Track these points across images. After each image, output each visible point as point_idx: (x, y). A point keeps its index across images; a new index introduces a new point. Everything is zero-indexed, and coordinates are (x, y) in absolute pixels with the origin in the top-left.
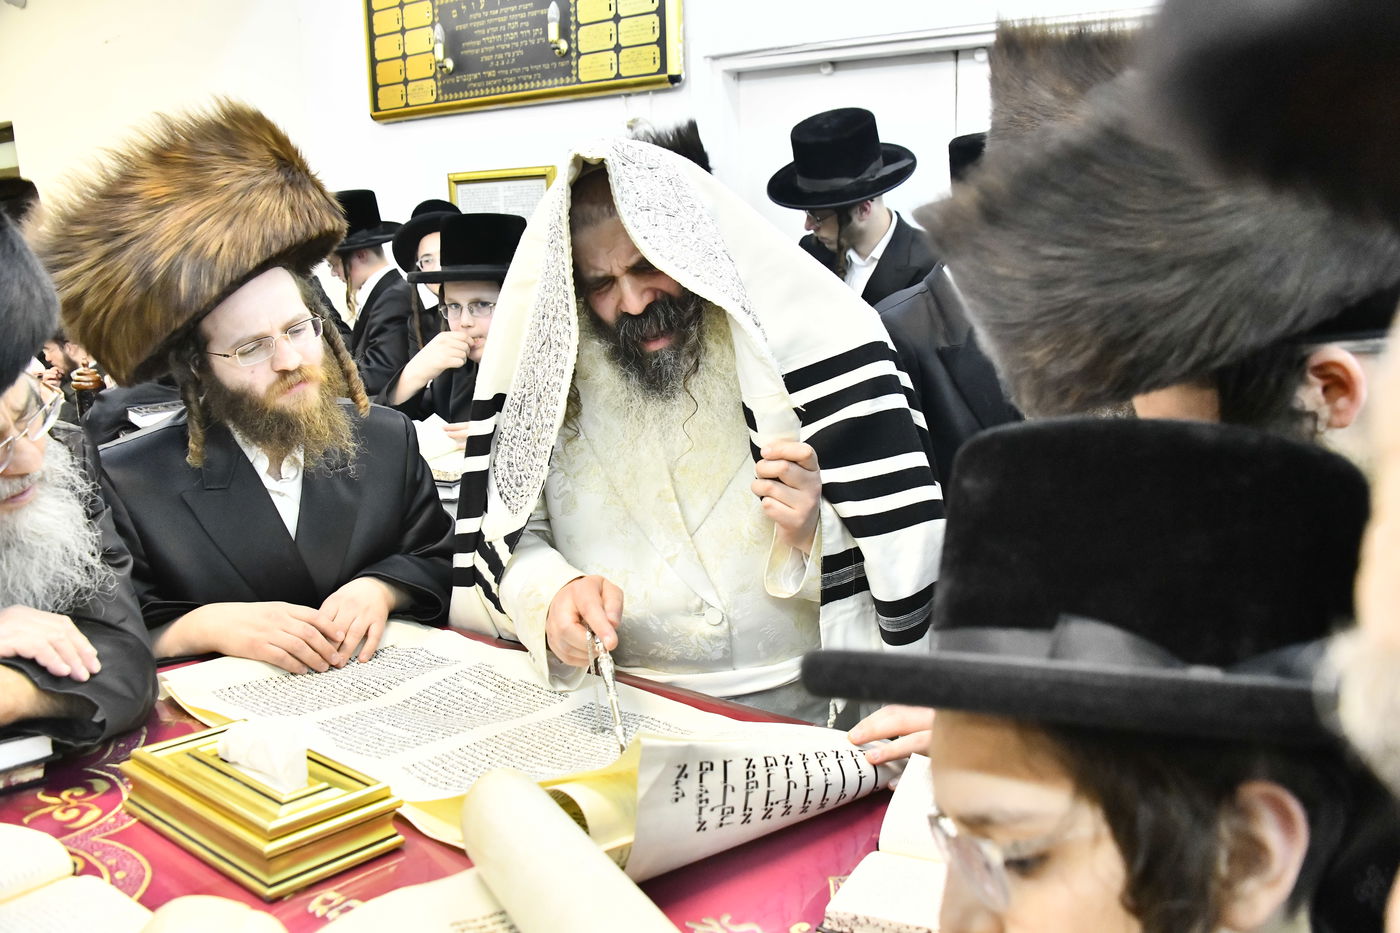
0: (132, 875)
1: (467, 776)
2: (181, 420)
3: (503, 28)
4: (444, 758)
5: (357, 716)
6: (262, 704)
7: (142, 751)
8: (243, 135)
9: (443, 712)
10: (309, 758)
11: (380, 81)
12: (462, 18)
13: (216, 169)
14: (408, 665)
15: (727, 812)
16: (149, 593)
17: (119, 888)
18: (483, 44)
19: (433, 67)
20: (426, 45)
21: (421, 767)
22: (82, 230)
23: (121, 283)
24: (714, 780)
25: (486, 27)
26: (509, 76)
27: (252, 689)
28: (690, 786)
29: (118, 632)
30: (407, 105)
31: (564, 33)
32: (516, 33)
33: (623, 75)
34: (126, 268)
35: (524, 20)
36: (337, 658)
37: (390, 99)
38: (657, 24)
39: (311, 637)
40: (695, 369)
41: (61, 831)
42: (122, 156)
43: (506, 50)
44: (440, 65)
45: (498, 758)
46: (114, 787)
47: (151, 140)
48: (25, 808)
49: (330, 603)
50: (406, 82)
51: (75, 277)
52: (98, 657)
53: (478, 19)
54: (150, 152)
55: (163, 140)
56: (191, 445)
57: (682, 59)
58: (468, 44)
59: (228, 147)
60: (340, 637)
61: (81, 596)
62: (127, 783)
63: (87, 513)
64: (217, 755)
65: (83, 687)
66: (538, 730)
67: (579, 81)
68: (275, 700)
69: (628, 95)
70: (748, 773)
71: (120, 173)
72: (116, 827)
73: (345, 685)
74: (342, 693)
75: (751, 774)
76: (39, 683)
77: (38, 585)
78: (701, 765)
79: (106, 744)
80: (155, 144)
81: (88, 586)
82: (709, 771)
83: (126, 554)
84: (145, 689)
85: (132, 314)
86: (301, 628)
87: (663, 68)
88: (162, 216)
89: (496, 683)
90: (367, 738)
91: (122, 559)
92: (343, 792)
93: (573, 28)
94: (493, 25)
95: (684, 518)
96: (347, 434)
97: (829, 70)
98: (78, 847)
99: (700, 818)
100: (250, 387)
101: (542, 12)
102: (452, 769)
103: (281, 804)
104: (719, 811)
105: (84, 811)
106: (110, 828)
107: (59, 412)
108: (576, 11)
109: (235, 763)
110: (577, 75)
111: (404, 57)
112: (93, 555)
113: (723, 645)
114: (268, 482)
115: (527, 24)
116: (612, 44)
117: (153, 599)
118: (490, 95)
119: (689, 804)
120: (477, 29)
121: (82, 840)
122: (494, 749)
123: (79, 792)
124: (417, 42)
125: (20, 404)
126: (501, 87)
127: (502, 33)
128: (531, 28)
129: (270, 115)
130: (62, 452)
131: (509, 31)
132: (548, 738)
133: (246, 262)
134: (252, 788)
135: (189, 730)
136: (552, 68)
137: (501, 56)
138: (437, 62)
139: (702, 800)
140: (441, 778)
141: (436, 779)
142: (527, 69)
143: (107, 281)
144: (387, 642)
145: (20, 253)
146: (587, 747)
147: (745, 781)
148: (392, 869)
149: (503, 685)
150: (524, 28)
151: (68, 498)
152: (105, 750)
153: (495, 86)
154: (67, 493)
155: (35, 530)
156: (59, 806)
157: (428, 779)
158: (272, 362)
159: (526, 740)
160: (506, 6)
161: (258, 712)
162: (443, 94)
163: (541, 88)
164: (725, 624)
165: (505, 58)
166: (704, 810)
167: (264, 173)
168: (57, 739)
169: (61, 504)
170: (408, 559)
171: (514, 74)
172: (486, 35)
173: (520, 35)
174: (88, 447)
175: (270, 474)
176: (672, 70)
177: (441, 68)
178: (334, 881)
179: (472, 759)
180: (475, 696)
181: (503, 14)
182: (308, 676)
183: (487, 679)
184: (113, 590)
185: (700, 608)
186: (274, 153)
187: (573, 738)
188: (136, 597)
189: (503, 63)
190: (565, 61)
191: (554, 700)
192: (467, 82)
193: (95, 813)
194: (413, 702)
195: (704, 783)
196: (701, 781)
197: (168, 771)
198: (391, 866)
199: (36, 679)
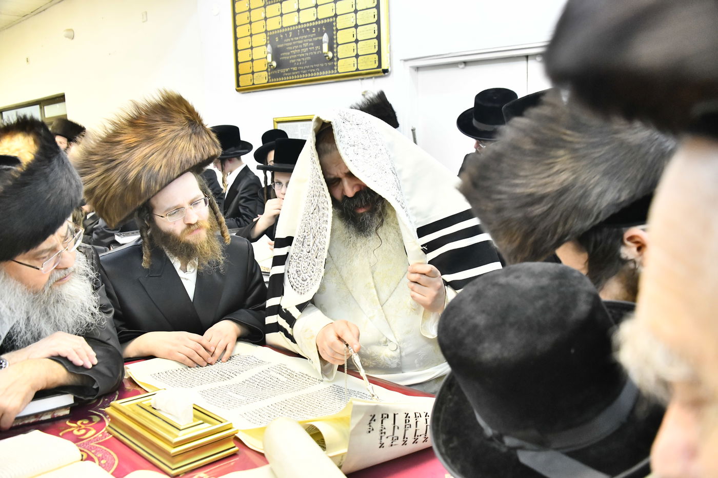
0: (109, 462)
1: (271, 419)
2: (139, 242)
3: (301, 46)
4: (260, 410)
5: (220, 388)
6: (174, 382)
7: (116, 403)
8: (173, 110)
9: (261, 388)
10: (194, 408)
11: (240, 72)
12: (281, 41)
13: (159, 128)
14: (245, 364)
15: (394, 439)
16: (121, 326)
17: (103, 468)
18: (291, 54)
19: (266, 65)
20: (263, 55)
21: (248, 414)
22: (95, 158)
23: (113, 184)
24: (388, 423)
25: (292, 46)
26: (303, 70)
27: (169, 374)
28: (377, 425)
29: (105, 345)
30: (253, 84)
31: (331, 48)
32: (307, 49)
33: (360, 69)
34: (115, 177)
35: (311, 42)
36: (211, 360)
37: (245, 81)
38: (377, 44)
39: (198, 349)
40: (381, 224)
41: (77, 440)
42: (116, 123)
43: (302, 57)
44: (270, 64)
45: (286, 411)
46: (102, 420)
47: (129, 115)
48: (61, 429)
49: (208, 333)
50: (253, 73)
51: (92, 180)
52: (96, 357)
53: (288, 42)
54: (128, 120)
55: (134, 114)
56: (144, 258)
57: (389, 61)
58: (283, 54)
59: (164, 117)
60: (212, 350)
61: (89, 327)
62: (108, 418)
63: (93, 287)
64: (151, 406)
65: (89, 371)
66: (307, 397)
67: (338, 72)
68: (180, 380)
69: (363, 79)
70: (406, 420)
71: (113, 131)
72: (102, 439)
73: (214, 373)
74: (212, 377)
75: (407, 421)
76: (68, 369)
77: (70, 321)
78: (382, 415)
79: (99, 399)
80: (130, 116)
81: (93, 322)
82: (386, 418)
83: (111, 307)
84: (118, 373)
85: (118, 199)
86: (193, 345)
87: (380, 66)
88: (133, 152)
89: (288, 373)
90: (224, 399)
91: (109, 310)
92: (210, 425)
93: (335, 46)
94: (296, 45)
95: (378, 297)
96: (219, 252)
97: (463, 66)
98: (84, 448)
99: (381, 441)
100: (173, 231)
101: (320, 38)
102: (263, 416)
103: (180, 430)
104: (390, 438)
105: (88, 430)
106: (100, 439)
107: (82, 239)
108: (336, 38)
109: (159, 410)
110: (337, 69)
111: (252, 60)
112: (95, 307)
113: (397, 361)
114: (181, 274)
115: (312, 44)
116: (354, 54)
117: (124, 329)
118: (294, 79)
119: (376, 434)
120: (287, 47)
121: (86, 445)
122: (285, 407)
123: (86, 422)
124: (258, 53)
125: (64, 234)
126: (299, 75)
127: (300, 49)
128: (314, 46)
129: (185, 97)
130: (83, 257)
131: (303, 48)
132: (311, 402)
133: (172, 175)
134: (166, 422)
135: (138, 393)
136: (325, 65)
137: (299, 60)
138: (268, 63)
139: (382, 432)
140: (258, 420)
141: (256, 420)
142: (312, 66)
143: (106, 182)
144: (236, 352)
145: (66, 164)
146: (330, 406)
147: (404, 424)
148: (232, 464)
149: (291, 375)
150: (311, 46)
151: (85, 280)
152: (98, 402)
153: (297, 75)
154: (85, 278)
155: (70, 294)
156: (77, 428)
157: (252, 420)
158: (184, 219)
159: (301, 402)
160: (302, 36)
161: (172, 385)
162: (271, 79)
163: (319, 76)
164: (398, 350)
165: (302, 61)
166: (383, 438)
167: (182, 129)
168: (76, 396)
169: (82, 283)
170: (248, 311)
171: (306, 69)
172: (292, 50)
173: (309, 50)
174: (94, 255)
175: (181, 270)
176: (384, 67)
177: (270, 66)
178: (204, 468)
179: (273, 411)
180: (277, 380)
181: (301, 40)
182: (197, 368)
183: (283, 371)
184: (105, 324)
185: (386, 342)
186: (187, 118)
187: (324, 402)
188: (115, 328)
189: (301, 63)
190: (331, 63)
191: (316, 383)
192: (283, 73)
193: (93, 432)
194: (247, 382)
195: (383, 424)
196: (382, 423)
197: (128, 413)
198: (232, 461)
199: (67, 367)
